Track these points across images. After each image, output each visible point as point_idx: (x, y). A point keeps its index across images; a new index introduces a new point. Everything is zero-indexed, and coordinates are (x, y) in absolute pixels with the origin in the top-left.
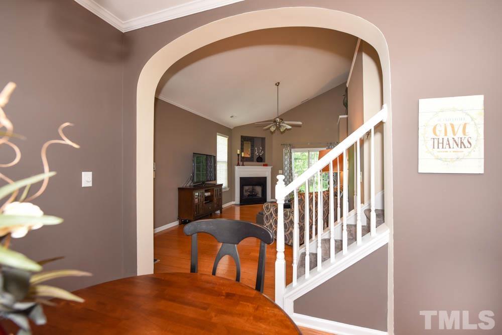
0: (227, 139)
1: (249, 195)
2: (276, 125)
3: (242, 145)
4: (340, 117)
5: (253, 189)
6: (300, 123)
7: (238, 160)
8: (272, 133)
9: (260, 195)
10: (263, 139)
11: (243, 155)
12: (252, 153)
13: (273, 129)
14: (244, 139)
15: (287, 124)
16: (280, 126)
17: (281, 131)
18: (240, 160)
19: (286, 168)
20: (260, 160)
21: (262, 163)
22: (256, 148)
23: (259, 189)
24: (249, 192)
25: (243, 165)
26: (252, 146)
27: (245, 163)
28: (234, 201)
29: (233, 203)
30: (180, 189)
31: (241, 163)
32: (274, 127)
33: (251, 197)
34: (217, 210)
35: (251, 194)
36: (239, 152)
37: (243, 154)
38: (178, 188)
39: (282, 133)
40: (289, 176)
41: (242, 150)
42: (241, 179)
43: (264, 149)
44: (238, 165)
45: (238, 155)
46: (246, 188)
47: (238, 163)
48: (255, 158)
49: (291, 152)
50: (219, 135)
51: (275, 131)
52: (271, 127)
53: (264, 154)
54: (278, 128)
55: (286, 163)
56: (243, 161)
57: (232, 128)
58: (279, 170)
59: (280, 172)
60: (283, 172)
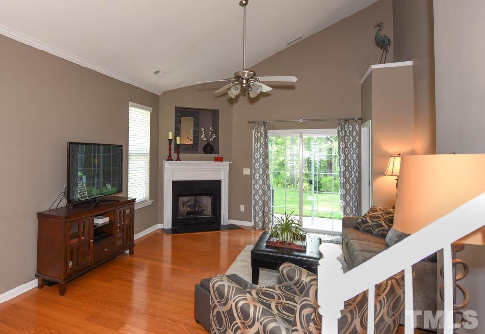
0: (149, 113)
1: (189, 213)
2: (241, 83)
3: (178, 123)
4: (373, 67)
5: (196, 201)
6: (294, 79)
7: (170, 150)
8: (232, 101)
9: (208, 212)
10: (215, 113)
11: (178, 142)
12: (196, 138)
13: (234, 92)
14: (181, 113)
15: (263, 82)
16: (248, 86)
17: (252, 96)
18: (173, 150)
19: (257, 166)
20: (210, 149)
21: (214, 156)
22: (203, 129)
23: (206, 202)
24: (188, 206)
25: (178, 159)
26: (197, 125)
27: (181, 155)
28: (162, 222)
29: (159, 226)
30: (41, 216)
31: (174, 155)
32: (236, 89)
33: (192, 216)
34: (126, 250)
35: (193, 210)
36: (170, 136)
37: (178, 138)
38: (38, 213)
39: (253, 101)
40: (264, 180)
41: (177, 132)
42: (175, 184)
43: (216, 131)
44: (170, 159)
45: (170, 141)
46: (184, 199)
47: (170, 156)
48: (201, 147)
49: (266, 136)
50: (133, 106)
51: (237, 97)
52: (229, 89)
53: (216, 140)
54: (245, 91)
55: (258, 155)
56: (178, 152)
57: (159, 94)
58: (244, 169)
59: (246, 172)
60: (251, 171)
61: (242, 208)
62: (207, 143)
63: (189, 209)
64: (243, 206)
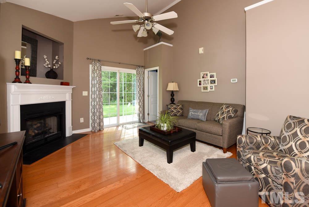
12: (34, 64)
19: (95, 89)
20: (53, 75)
21: (58, 81)
25: (28, 82)
26: (35, 52)
36: (18, 55)
44: (17, 81)
47: (17, 78)
49: (100, 70)
55: (94, 82)
56: (28, 74)
58: (83, 92)
59: (85, 93)
60: (89, 93)
61: (82, 120)
62: (50, 70)
63: (36, 132)
64: (83, 118)
